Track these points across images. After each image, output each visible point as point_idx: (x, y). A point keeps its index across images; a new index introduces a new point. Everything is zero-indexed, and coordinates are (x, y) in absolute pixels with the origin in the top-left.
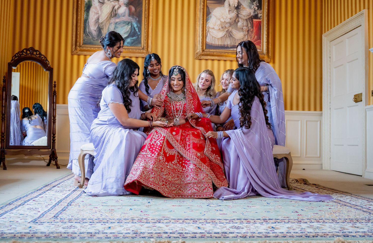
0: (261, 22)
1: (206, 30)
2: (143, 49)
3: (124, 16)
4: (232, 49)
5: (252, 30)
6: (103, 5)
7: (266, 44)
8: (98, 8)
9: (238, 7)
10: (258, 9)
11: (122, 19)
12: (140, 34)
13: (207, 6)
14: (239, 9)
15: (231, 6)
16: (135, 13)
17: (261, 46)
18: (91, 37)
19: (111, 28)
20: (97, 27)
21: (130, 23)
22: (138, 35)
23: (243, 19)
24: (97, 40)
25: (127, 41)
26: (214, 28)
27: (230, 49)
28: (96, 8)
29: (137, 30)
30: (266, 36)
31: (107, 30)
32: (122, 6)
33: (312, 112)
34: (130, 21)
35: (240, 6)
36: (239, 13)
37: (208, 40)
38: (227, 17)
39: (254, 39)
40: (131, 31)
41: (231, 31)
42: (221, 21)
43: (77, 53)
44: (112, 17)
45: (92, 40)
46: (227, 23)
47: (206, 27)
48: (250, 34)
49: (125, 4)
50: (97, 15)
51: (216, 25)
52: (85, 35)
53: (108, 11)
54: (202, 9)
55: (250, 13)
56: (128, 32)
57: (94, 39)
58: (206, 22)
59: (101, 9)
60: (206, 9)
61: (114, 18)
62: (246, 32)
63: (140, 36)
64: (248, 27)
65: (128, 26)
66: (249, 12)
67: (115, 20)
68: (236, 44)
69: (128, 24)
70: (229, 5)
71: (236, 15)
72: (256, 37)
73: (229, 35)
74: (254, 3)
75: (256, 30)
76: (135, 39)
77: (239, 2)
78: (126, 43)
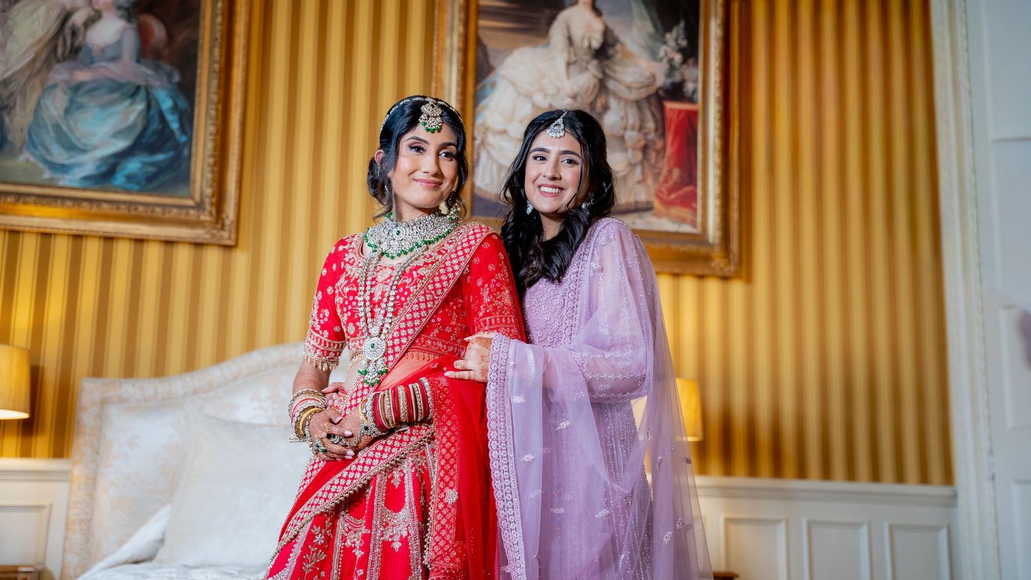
0: (696, 112)
1: (474, 139)
2: (199, 206)
3: (114, 59)
5: (659, 144)
7: (718, 202)
9: (604, 52)
10: (684, 61)
11: (105, 73)
12: (185, 144)
13: (479, 42)
14: (608, 58)
15: (575, 43)
16: (166, 51)
17: (695, 210)
19: (51, 108)
21: (142, 93)
22: (178, 147)
23: (626, 101)
25: (124, 169)
26: (506, 131)
29: (175, 126)
30: (718, 173)
31: (31, 117)
32: (104, 14)
33: (912, 487)
34: (143, 83)
35: (613, 46)
36: (609, 76)
37: (484, 180)
38: (559, 90)
39: (671, 182)
40: (145, 128)
42: (533, 105)
44: (58, 61)
47: (473, 124)
48: (653, 161)
49: (119, 8)
51: (518, 119)
53: (40, 33)
54: (460, 49)
55: (653, 77)
56: (130, 129)
58: (475, 105)
59: (3, 22)
60: (476, 51)
61: (66, 64)
62: (635, 152)
64: (646, 134)
65: (132, 104)
66: (647, 74)
67: (71, 74)
69: (133, 95)
70: (570, 38)
71: (597, 80)
72: (676, 173)
74: (668, 36)
75: (676, 145)
76: (163, 161)
77: (607, 32)
78: (119, 179)
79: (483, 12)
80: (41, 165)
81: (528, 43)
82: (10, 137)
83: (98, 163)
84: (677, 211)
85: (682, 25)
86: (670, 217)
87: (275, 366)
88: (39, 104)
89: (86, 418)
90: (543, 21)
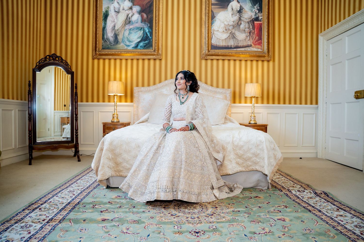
0: (262, 24)
1: (211, 33)
2: (154, 51)
3: (137, 23)
4: (235, 49)
5: (253, 31)
6: (119, 13)
7: (267, 44)
8: (114, 16)
9: (240, 11)
10: (259, 12)
11: (135, 26)
13: (212, 11)
14: (241, 12)
15: (233, 10)
16: (147, 20)
17: (261, 46)
18: (108, 43)
19: (126, 34)
20: (114, 33)
21: (143, 29)
22: (150, 39)
23: (245, 22)
24: (113, 45)
25: (140, 45)
26: (218, 31)
27: (233, 49)
28: (112, 17)
29: (149, 35)
30: (267, 37)
31: (122, 36)
32: (135, 14)
33: (309, 105)
34: (143, 27)
35: (242, 10)
36: (241, 17)
37: (213, 41)
38: (230, 21)
39: (256, 40)
40: (143, 36)
41: (234, 33)
42: (224, 24)
43: (97, 57)
44: (127, 24)
45: (109, 45)
46: (231, 25)
47: (211, 30)
48: (252, 35)
49: (137, 12)
50: (114, 23)
51: (221, 28)
52: (103, 41)
53: (123, 19)
54: (207, 13)
55: (252, 16)
56: (140, 36)
57: (111, 44)
58: (211, 25)
59: (117, 18)
60: (211, 13)
61: (128, 25)
62: (248, 33)
63: (151, 40)
64: (250, 29)
66: (250, 15)
67: (129, 27)
68: (239, 45)
69: (141, 30)
70: (232, 9)
71: (239, 18)
72: (257, 38)
73: (233, 36)
74: (255, 6)
75: (257, 31)
76: (147, 43)
77: (241, 7)
78: (139, 47)
79: (213, 4)
80: (125, 45)
81: (222, 11)
82: (119, 41)
83: (135, 44)
84: (257, 46)
85: (258, 4)
86: (256, 48)
87: (170, 83)
88: (124, 33)
89: (135, 95)
90: (226, 5)
